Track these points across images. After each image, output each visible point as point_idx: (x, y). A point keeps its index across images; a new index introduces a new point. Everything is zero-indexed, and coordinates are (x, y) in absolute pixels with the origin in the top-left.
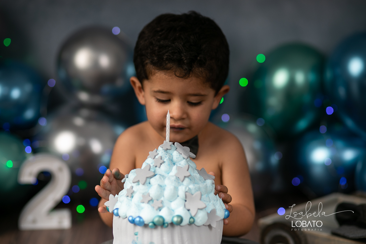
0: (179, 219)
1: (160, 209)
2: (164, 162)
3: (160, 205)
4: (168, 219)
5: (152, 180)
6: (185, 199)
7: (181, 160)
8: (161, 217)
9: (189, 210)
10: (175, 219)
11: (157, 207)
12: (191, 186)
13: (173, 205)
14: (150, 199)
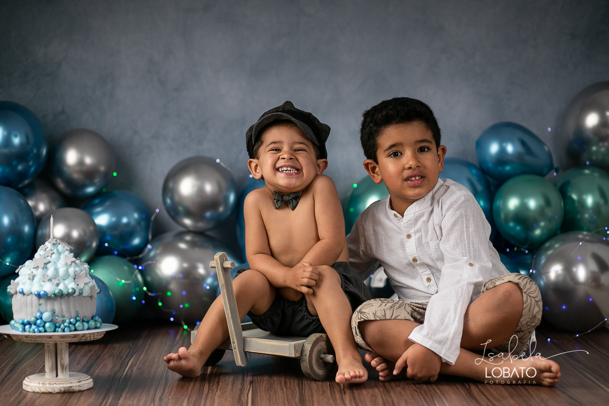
0: (73, 291)
1: (58, 285)
2: (54, 253)
3: (58, 282)
4: (65, 292)
5: (48, 265)
6: (74, 277)
7: (65, 251)
8: (60, 290)
9: (78, 285)
10: (70, 291)
11: (55, 283)
12: (77, 269)
13: (66, 282)
14: (49, 278)
